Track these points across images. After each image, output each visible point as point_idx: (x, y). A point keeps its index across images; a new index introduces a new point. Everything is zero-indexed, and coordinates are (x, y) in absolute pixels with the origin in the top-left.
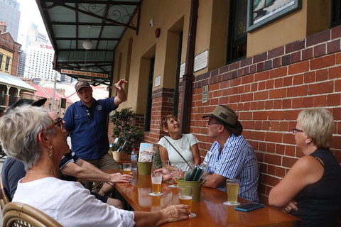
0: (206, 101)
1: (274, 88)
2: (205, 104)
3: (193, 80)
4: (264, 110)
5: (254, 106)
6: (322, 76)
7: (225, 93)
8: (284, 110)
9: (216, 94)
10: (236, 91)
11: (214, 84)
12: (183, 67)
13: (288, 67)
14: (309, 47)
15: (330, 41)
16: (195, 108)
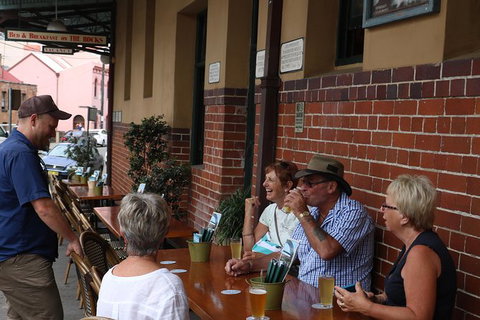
0: (301, 130)
1: (400, 131)
2: (298, 135)
3: (279, 88)
4: (385, 163)
5: (373, 154)
6: (459, 126)
7: (331, 122)
8: (411, 168)
9: (317, 121)
10: (346, 122)
11: (313, 102)
12: (261, 57)
13: (418, 101)
14: (446, 79)
15: (470, 77)
16: (284, 138)
